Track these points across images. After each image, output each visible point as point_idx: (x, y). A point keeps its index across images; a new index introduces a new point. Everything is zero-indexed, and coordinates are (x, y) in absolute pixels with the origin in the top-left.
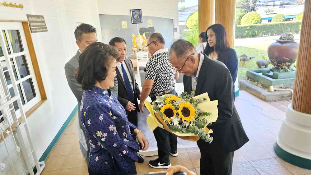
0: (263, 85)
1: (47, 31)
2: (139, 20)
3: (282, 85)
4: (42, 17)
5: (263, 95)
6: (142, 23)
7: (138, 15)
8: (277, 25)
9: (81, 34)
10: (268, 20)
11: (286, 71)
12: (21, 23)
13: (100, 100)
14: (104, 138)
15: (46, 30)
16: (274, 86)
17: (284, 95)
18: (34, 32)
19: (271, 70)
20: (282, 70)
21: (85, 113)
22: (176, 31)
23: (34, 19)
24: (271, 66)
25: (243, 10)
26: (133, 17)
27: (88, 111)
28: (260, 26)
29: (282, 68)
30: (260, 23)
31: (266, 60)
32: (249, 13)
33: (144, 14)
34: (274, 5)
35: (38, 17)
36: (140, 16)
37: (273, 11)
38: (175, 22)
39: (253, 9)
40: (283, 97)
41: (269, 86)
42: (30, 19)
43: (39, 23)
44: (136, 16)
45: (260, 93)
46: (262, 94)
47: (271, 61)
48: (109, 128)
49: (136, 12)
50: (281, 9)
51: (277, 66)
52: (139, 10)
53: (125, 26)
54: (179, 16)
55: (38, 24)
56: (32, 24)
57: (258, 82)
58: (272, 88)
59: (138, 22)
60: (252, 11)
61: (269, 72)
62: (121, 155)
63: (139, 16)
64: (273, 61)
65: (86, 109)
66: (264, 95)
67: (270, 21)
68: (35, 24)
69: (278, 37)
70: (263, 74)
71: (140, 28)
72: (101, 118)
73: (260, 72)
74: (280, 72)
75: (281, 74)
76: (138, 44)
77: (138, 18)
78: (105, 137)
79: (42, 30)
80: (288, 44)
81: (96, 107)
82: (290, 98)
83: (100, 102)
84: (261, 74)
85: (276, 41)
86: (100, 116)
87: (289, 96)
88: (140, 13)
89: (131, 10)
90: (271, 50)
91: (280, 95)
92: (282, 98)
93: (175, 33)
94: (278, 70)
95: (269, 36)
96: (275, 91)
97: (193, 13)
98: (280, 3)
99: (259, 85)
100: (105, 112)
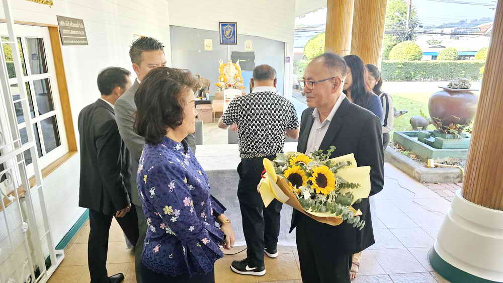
0: (417, 157)
1: (87, 44)
2: (232, 39)
3: (446, 159)
4: (81, 21)
5: (417, 172)
6: (236, 44)
7: (231, 31)
8: (444, 65)
9: (140, 53)
10: (431, 57)
11: (454, 137)
12: (47, 28)
13: (170, 158)
14: (175, 217)
15: (85, 42)
16: (435, 160)
17: (449, 175)
18: (67, 44)
19: (432, 134)
20: (448, 136)
21: (146, 176)
22: (289, 61)
23: (67, 24)
24: (432, 128)
25: (394, 37)
26: (223, 34)
27: (151, 175)
28: (418, 64)
29: (449, 133)
30: (419, 59)
31: (426, 117)
32: (402, 42)
33: (240, 31)
34: (442, 34)
35: (74, 21)
36: (234, 33)
37: (440, 43)
38: (288, 46)
39: (409, 37)
40: (447, 177)
41: (428, 159)
42: (62, 24)
43: (76, 30)
44: (228, 33)
45: (412, 169)
46: (416, 170)
47: (433, 119)
48: (184, 201)
49: (229, 26)
50: (452, 40)
51: (442, 129)
52: (234, 24)
53: (209, 47)
54: (295, 38)
55: (73, 32)
56: (64, 31)
57: (410, 150)
58: (432, 163)
59: (230, 41)
60: (407, 40)
61: (429, 137)
62: (200, 246)
63: (232, 33)
64: (437, 120)
65: (147, 171)
66: (419, 171)
67: (434, 57)
68: (68, 32)
69: (445, 84)
70: (418, 140)
71: (232, 52)
72: (172, 186)
73: (415, 135)
74: (445, 138)
75: (448, 142)
76: (227, 76)
77: (231, 36)
78: (176, 215)
79: (78, 42)
80: (460, 96)
81: (164, 168)
82: (459, 179)
83: (171, 162)
84: (415, 139)
85: (442, 89)
86: (171, 183)
87: (458, 177)
88: (234, 28)
89: (220, 23)
90: (434, 103)
91: (443, 174)
92: (446, 179)
93: (287, 64)
94: (444, 135)
95: (431, 81)
96: (436, 167)
97: (316, 36)
98: (452, 31)
99: (412, 156)
100: (178, 178)
